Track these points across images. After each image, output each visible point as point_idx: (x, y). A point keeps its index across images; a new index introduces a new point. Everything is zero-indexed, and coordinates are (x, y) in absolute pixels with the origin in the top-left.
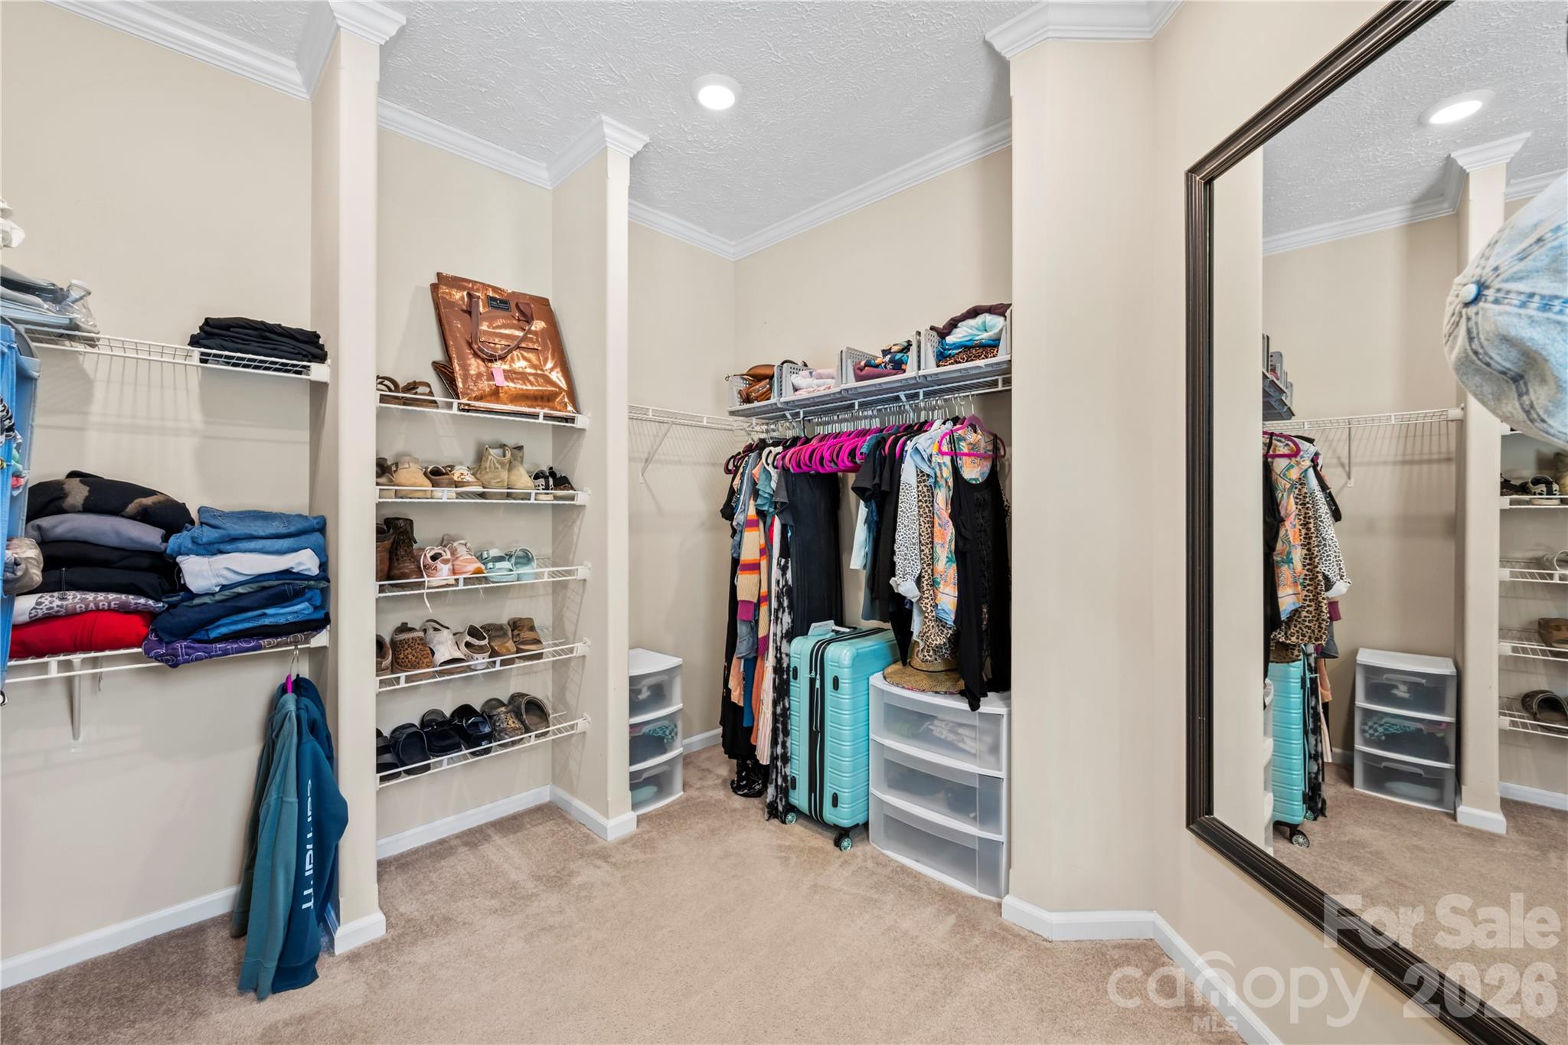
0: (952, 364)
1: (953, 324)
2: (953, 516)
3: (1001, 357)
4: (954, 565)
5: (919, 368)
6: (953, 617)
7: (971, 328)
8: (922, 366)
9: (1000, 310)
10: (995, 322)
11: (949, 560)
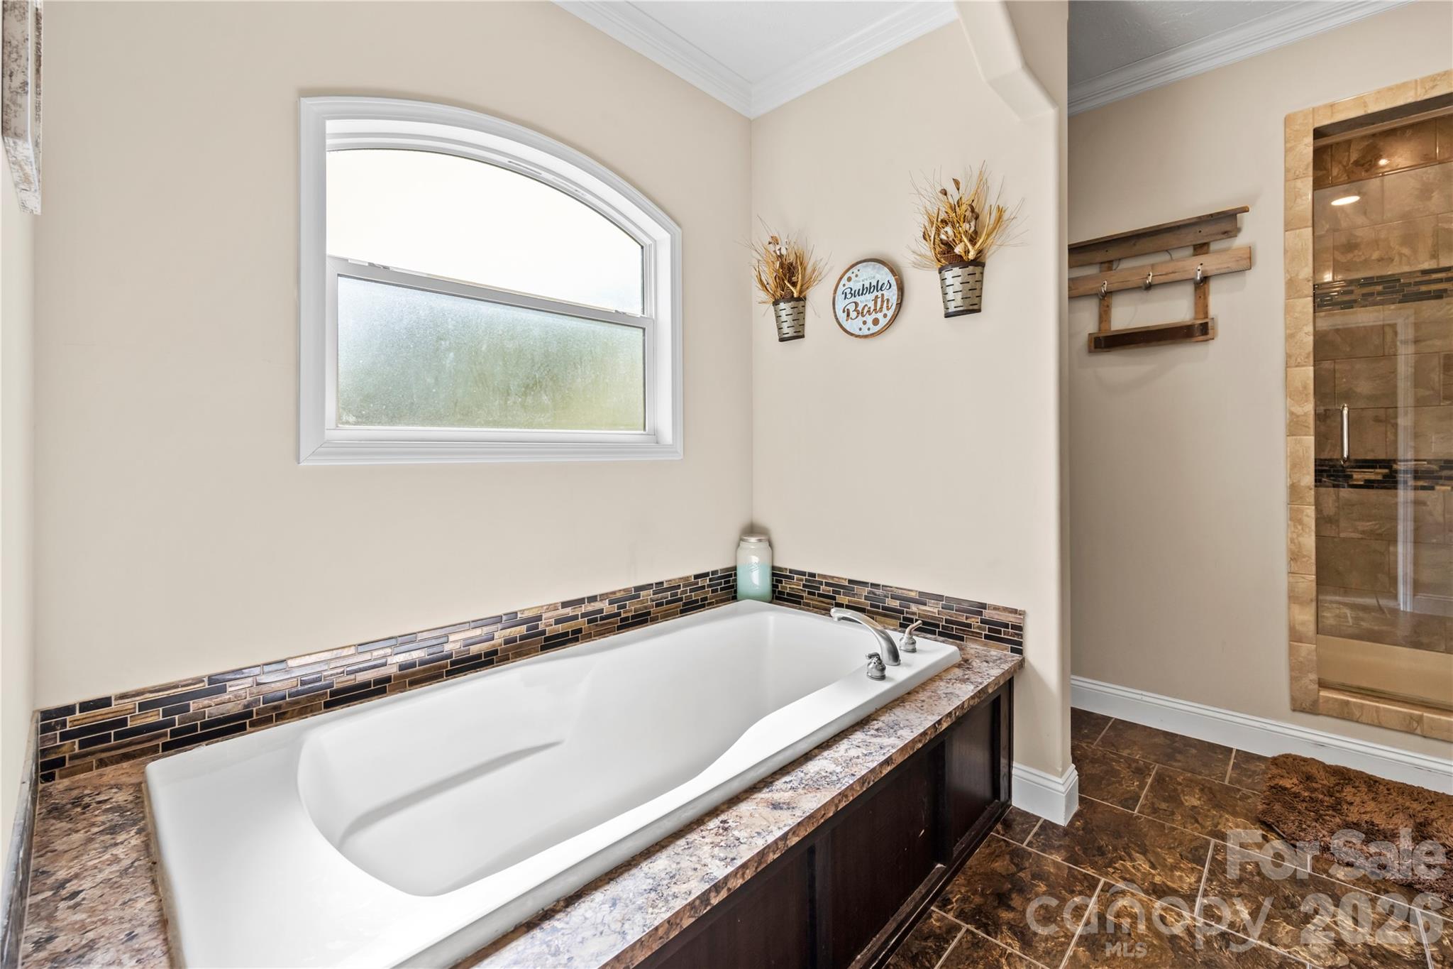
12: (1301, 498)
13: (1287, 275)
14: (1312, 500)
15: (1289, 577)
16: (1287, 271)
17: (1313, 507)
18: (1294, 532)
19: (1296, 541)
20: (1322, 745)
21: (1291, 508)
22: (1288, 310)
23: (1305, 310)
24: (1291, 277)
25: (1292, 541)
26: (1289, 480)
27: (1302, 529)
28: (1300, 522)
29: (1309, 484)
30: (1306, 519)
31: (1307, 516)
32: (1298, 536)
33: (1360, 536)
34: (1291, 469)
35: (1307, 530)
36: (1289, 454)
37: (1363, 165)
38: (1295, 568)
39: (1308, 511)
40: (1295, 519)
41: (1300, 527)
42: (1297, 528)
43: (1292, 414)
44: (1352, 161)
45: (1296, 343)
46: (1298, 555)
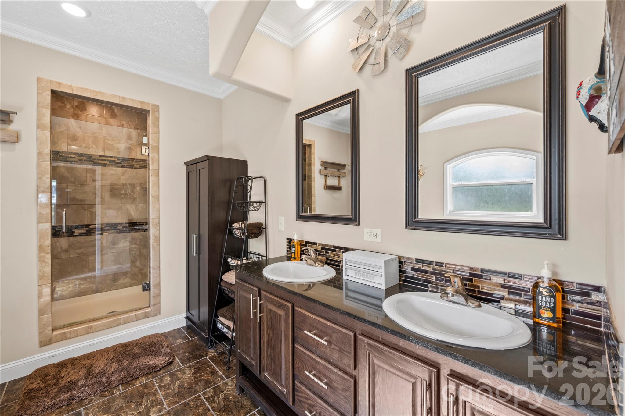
12: (44, 251)
13: (38, 150)
14: (50, 251)
15: (38, 287)
16: (38, 148)
17: (50, 254)
18: (41, 267)
19: (42, 270)
20: (54, 356)
21: (39, 256)
22: (39, 166)
23: (47, 167)
24: (40, 152)
25: (40, 271)
26: (38, 243)
27: (45, 265)
28: (44, 261)
29: (48, 244)
30: (46, 260)
31: (47, 258)
32: (43, 268)
33: (78, 255)
34: (39, 238)
35: (47, 265)
36: (38, 231)
37: (79, 108)
38: (41, 283)
39: (47, 256)
40: (42, 260)
41: (44, 264)
42: (42, 264)
43: (40, 213)
44: (75, 105)
45: (42, 181)
46: (43, 277)
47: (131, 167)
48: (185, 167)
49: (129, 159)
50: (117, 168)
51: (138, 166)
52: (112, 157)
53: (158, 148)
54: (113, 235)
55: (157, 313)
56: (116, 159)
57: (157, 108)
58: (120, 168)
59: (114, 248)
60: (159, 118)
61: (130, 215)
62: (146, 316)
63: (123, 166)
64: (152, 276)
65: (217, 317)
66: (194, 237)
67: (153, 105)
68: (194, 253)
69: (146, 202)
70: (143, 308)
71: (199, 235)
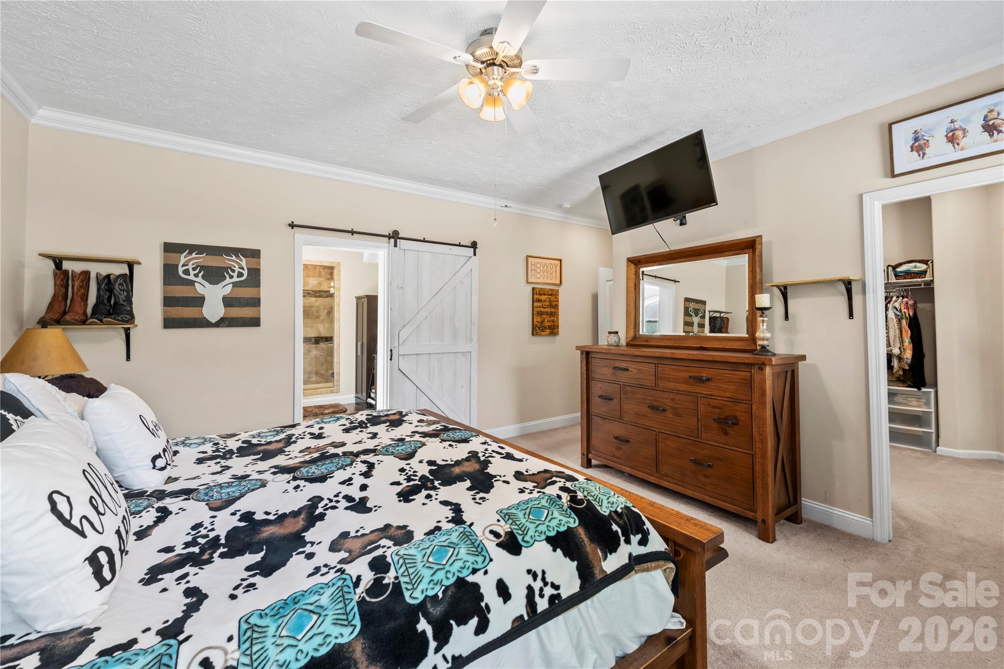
0: (903, 279)
1: (900, 264)
2: (909, 327)
3: (928, 278)
4: (911, 344)
5: (888, 280)
6: (910, 360)
7: (909, 266)
8: (890, 279)
9: (925, 262)
10: (922, 267)
11: (909, 342)
47: (320, 296)
48: (355, 299)
49: (320, 291)
50: (311, 298)
51: (325, 296)
52: (309, 290)
53: (340, 288)
54: (309, 345)
55: (338, 391)
56: (311, 292)
57: (339, 264)
58: (314, 298)
59: (309, 355)
60: (340, 270)
61: (320, 331)
62: (332, 392)
63: (316, 297)
64: (335, 368)
65: (371, 390)
66: (359, 344)
67: (337, 263)
68: (359, 353)
69: (332, 322)
70: (330, 388)
71: (362, 342)
